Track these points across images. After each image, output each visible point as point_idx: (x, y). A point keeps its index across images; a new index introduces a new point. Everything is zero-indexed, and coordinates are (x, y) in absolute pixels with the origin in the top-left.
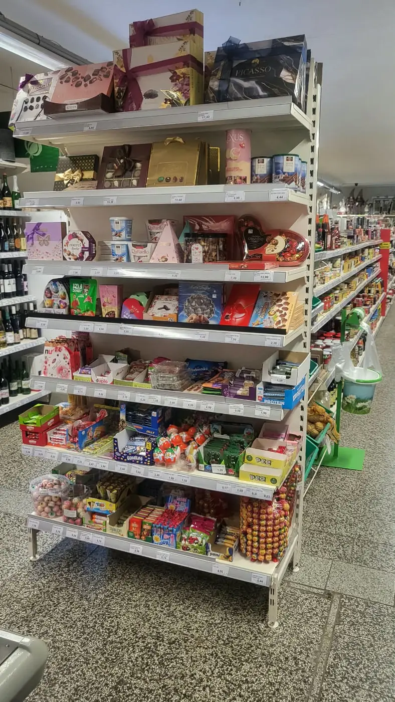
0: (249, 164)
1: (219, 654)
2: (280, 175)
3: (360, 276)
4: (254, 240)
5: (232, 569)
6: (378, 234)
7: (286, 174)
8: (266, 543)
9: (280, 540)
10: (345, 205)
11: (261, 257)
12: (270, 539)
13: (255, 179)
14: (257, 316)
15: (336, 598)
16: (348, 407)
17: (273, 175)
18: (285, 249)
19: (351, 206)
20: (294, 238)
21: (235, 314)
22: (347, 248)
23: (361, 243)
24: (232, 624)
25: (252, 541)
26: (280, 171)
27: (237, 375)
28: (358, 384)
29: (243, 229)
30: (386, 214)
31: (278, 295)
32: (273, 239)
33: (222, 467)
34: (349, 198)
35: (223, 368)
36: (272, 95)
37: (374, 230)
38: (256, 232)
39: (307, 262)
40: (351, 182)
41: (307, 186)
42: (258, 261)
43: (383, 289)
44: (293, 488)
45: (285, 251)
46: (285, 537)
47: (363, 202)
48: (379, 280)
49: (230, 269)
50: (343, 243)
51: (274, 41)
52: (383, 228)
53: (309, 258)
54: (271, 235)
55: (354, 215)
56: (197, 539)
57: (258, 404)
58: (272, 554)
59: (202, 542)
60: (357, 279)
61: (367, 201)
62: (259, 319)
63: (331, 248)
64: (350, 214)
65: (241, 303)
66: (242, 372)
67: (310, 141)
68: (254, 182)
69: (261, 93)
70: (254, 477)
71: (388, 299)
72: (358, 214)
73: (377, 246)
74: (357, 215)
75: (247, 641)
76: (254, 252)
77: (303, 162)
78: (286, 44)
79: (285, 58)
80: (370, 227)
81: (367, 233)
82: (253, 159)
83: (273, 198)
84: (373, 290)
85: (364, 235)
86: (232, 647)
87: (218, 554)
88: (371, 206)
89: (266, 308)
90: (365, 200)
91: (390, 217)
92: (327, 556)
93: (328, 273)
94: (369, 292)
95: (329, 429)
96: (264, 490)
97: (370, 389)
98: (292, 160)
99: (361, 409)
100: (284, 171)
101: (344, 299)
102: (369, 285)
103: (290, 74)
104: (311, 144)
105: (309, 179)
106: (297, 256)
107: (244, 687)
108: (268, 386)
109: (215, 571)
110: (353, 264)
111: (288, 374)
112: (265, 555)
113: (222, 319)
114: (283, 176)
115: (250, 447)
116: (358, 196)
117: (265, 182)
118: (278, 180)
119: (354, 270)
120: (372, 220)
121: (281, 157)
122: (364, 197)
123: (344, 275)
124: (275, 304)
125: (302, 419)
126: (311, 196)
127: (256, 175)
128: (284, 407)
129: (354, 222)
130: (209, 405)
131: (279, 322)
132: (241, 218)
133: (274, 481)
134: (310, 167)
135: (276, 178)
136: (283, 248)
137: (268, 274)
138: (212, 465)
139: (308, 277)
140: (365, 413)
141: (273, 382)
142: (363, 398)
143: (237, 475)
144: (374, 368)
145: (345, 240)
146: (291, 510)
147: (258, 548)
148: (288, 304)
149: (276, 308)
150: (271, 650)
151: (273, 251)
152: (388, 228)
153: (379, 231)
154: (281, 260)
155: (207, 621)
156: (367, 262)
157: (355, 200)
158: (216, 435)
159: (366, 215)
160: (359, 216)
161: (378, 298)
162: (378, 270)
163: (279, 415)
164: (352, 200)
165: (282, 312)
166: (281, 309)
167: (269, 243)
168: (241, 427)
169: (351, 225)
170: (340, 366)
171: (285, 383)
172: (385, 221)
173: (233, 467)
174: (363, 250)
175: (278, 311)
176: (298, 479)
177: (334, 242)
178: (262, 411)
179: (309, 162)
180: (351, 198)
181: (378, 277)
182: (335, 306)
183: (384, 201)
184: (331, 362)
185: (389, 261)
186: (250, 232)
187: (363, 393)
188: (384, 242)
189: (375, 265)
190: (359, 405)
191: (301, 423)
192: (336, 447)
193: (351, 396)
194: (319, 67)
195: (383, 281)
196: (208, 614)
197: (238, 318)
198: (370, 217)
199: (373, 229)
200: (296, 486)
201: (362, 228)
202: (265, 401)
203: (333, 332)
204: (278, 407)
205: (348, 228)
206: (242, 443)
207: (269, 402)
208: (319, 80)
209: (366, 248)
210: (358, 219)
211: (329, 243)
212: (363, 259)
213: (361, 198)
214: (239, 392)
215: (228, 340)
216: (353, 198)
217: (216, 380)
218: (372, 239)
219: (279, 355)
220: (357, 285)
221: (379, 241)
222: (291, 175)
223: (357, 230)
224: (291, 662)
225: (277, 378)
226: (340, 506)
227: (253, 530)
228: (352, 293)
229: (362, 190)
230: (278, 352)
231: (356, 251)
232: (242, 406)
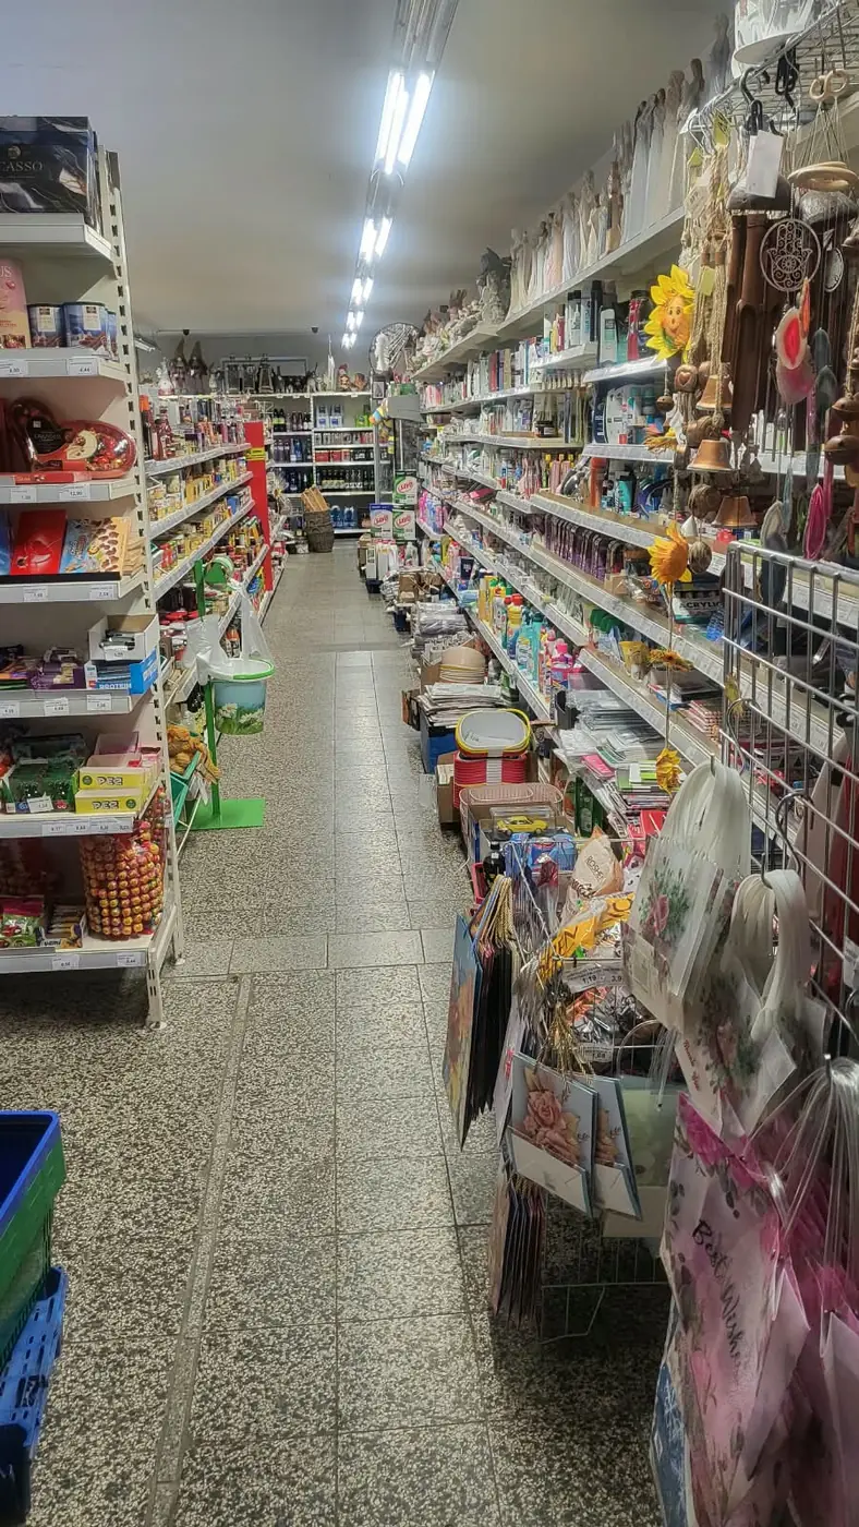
0: (25, 315)
1: (85, 1075)
2: (79, 336)
3: (216, 512)
4: (46, 438)
5: (84, 956)
6: (241, 433)
7: (89, 334)
8: (131, 906)
9: (152, 898)
10: (169, 373)
11: (61, 465)
12: (137, 898)
13: (37, 340)
14: (70, 557)
15: (246, 980)
16: (227, 725)
17: (68, 334)
18: (97, 451)
19: (182, 376)
20: (109, 433)
21: (33, 557)
22: (188, 456)
23: (210, 448)
24: (97, 1040)
25: (110, 908)
26: (80, 329)
27: (47, 659)
28: (235, 683)
29: (23, 421)
30: (252, 392)
31: (98, 524)
32: (75, 436)
33: (46, 800)
34: (176, 361)
35: (17, 654)
36: (50, 209)
37: (232, 425)
38: (46, 426)
39: (134, 471)
40: (175, 327)
41: (120, 351)
42: (57, 470)
43: (262, 537)
44: (159, 825)
45: (98, 454)
46: (158, 894)
47: (203, 369)
48: (253, 522)
49: (17, 484)
50: (179, 447)
51: (39, 119)
52: (248, 421)
53: (136, 465)
54: (71, 430)
55: (192, 396)
56: (18, 928)
57: (91, 693)
58: (143, 922)
59: (27, 930)
60: (211, 518)
61: (212, 366)
62: (75, 561)
63: (159, 457)
64: (181, 393)
65: (39, 539)
66: (54, 654)
67: (115, 278)
68: (37, 345)
69: (33, 205)
70: (98, 804)
71: (275, 558)
72: (197, 394)
73: (240, 454)
74: (197, 396)
75: (124, 1052)
76: (46, 458)
77: (110, 313)
78: (61, 128)
79: (61, 152)
80: (224, 418)
81: (219, 429)
82: (29, 307)
83: (74, 371)
84: (244, 540)
85: (215, 433)
86: (102, 1063)
87: (58, 940)
88: (221, 377)
89: (83, 544)
90: (208, 366)
91: (260, 399)
92: (225, 937)
93: (160, 501)
94: (238, 543)
95: (200, 762)
96: (117, 820)
97: (259, 689)
98: (95, 312)
99: (247, 724)
100: (86, 328)
101: (194, 551)
102: (234, 530)
103: (74, 179)
104: (117, 283)
105: (121, 340)
106: (119, 461)
107: (131, 1095)
108: (102, 665)
109: (56, 966)
110: (201, 488)
111: (131, 645)
112: (132, 925)
113: (14, 567)
114: (85, 336)
115: (85, 765)
116: (192, 357)
117: (55, 345)
118: (77, 343)
119: (206, 498)
120: (226, 405)
121: (78, 306)
122: (204, 358)
123: (188, 507)
124: (95, 536)
125: (158, 722)
126: (128, 366)
127: (40, 334)
128: (132, 692)
129: (194, 409)
130: (10, 708)
131: (107, 563)
132: (17, 402)
133: (131, 804)
134: (120, 321)
135: (72, 339)
136: (94, 450)
137: (79, 490)
138: (28, 801)
139: (139, 495)
140: (255, 731)
141: (108, 659)
142: (246, 707)
143: (72, 807)
144: (259, 655)
145: (183, 442)
146: (162, 854)
147: (121, 917)
148: (116, 535)
149: (98, 542)
150: (161, 1052)
151: (79, 454)
152: (258, 421)
153: (241, 427)
154: (93, 469)
155: (54, 1048)
156: (226, 486)
157: (188, 365)
158: (23, 762)
159: (213, 395)
160: (200, 396)
161: (255, 554)
162: (248, 501)
163: (125, 705)
164: (182, 365)
165: (109, 547)
166: (106, 543)
167: (71, 442)
168: (65, 742)
169: (188, 415)
170: (204, 657)
171: (128, 658)
172: (251, 406)
173: (64, 798)
174: (216, 461)
175: (102, 546)
176: (165, 811)
177: (164, 446)
178: (98, 703)
179: (118, 313)
180: (179, 359)
181: (249, 514)
182: (180, 563)
183: (245, 367)
184: (185, 656)
185: (268, 486)
186: (37, 425)
187: (248, 697)
188: (254, 447)
189: (241, 492)
190: (244, 719)
191: (158, 728)
192: (215, 790)
193: (230, 705)
194: (113, 158)
195: (261, 524)
196: (55, 1040)
197: (40, 562)
198: (222, 399)
199: (228, 422)
200: (163, 823)
201: (210, 419)
202: (102, 687)
203: (182, 611)
204: (122, 692)
205: (182, 420)
206: (71, 763)
207: (106, 687)
208: (115, 183)
209: (220, 458)
210: (200, 403)
211: (155, 447)
212: (217, 479)
213: (200, 361)
214: (57, 680)
215: (29, 599)
216: (183, 360)
217: (13, 669)
218: (230, 440)
219: (109, 625)
220: (214, 526)
221: (244, 445)
222: (97, 334)
223: (200, 424)
224: (193, 1055)
225: (114, 652)
226: (234, 875)
227: (108, 891)
228: (206, 541)
229: (198, 344)
230: (105, 619)
231: (203, 464)
232: (65, 700)
